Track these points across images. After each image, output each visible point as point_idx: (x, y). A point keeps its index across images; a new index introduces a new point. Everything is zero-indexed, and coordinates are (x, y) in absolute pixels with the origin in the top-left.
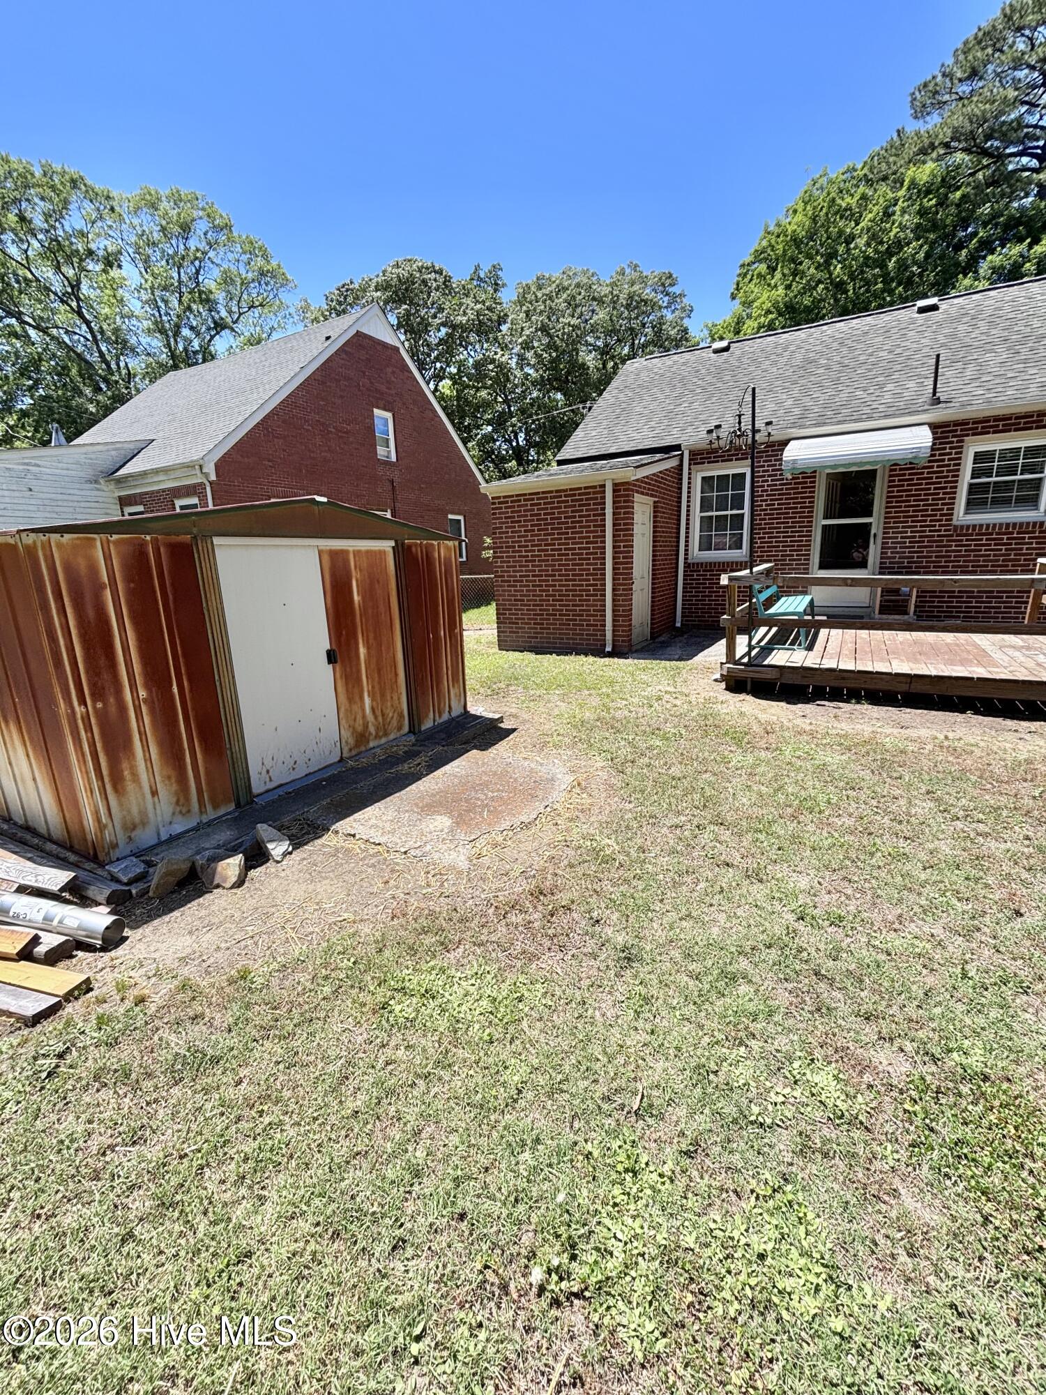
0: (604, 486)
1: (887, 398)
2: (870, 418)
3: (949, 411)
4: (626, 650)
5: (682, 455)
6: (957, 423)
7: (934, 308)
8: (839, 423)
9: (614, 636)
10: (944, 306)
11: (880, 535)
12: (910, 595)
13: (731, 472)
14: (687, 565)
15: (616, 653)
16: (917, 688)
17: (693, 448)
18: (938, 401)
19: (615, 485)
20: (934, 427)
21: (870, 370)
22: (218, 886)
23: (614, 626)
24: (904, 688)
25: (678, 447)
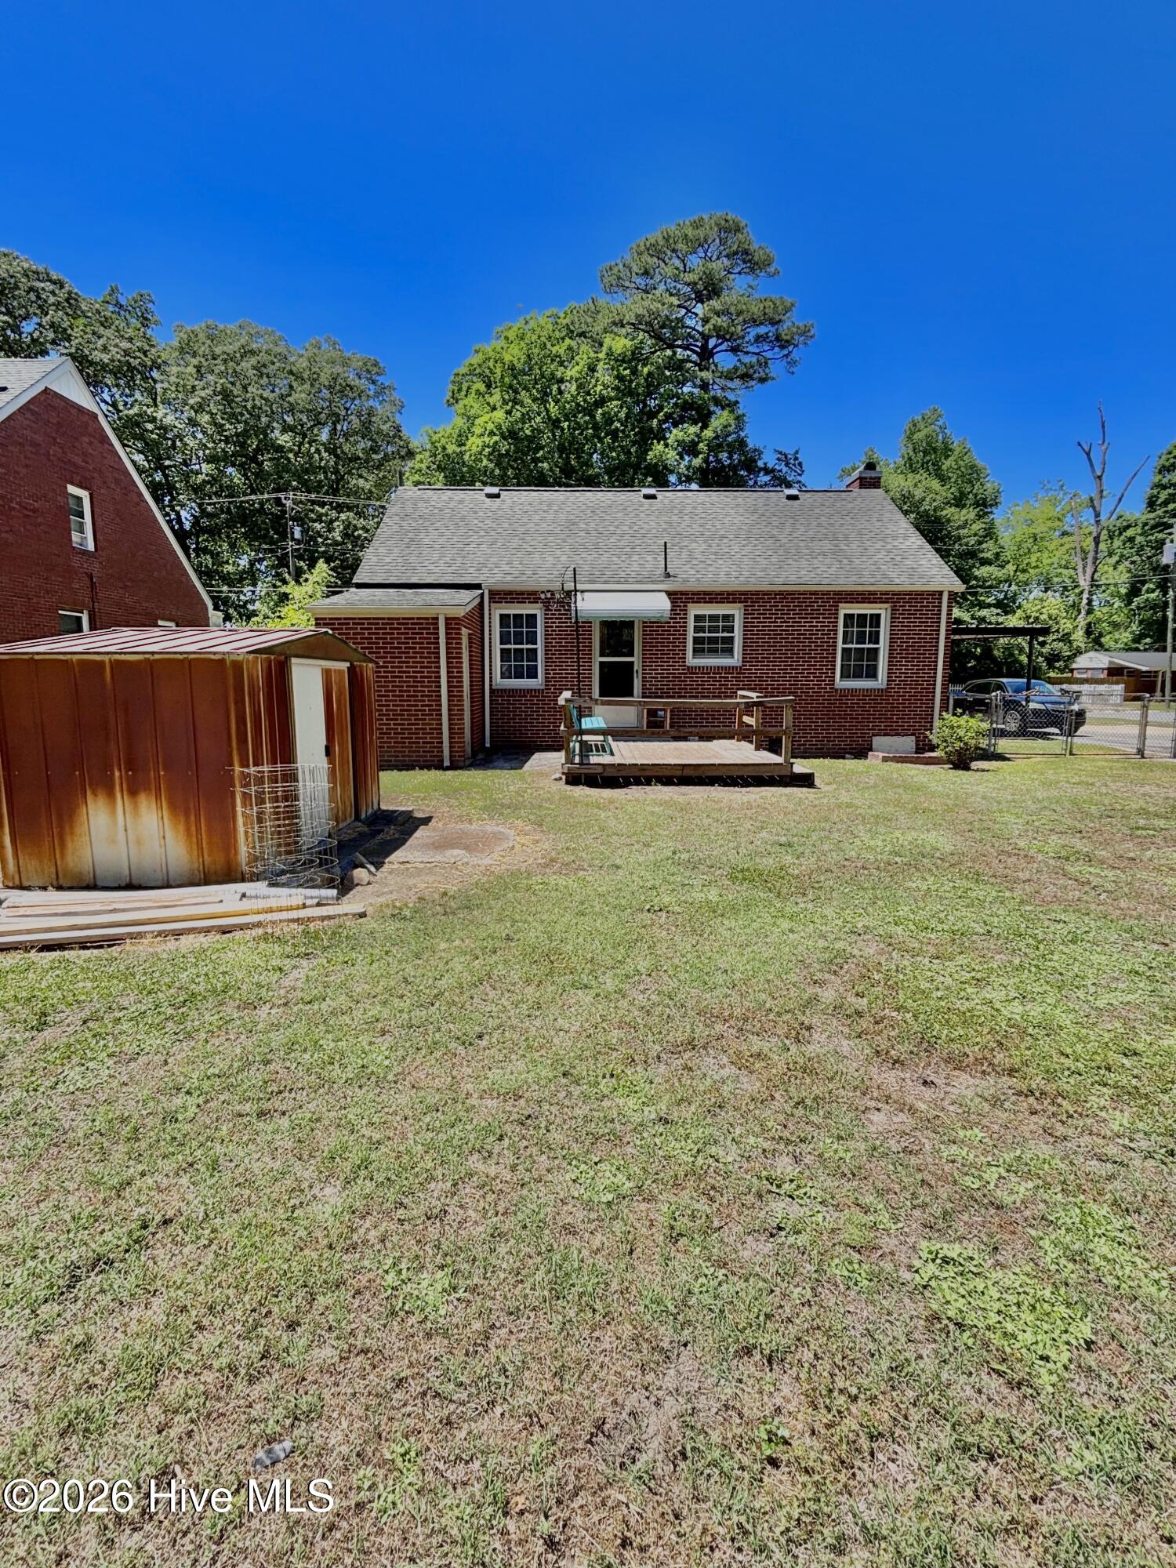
0: (437, 619)
1: (635, 567)
2: (626, 582)
3: (676, 584)
4: (461, 764)
5: (482, 595)
6: (682, 593)
7: (653, 497)
8: (606, 582)
9: (451, 752)
10: (660, 496)
11: (640, 672)
12: (665, 717)
13: (524, 612)
14: (492, 691)
15: (453, 767)
16: (687, 772)
17: (492, 588)
18: (668, 576)
19: (447, 619)
20: (669, 594)
21: (619, 541)
22: (358, 885)
23: (450, 743)
24: (679, 773)
25: (478, 586)
